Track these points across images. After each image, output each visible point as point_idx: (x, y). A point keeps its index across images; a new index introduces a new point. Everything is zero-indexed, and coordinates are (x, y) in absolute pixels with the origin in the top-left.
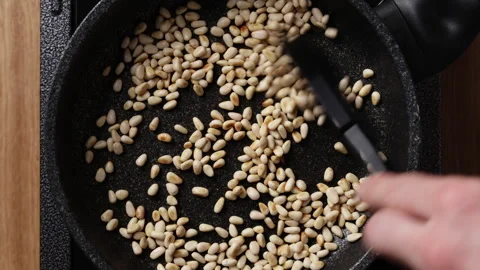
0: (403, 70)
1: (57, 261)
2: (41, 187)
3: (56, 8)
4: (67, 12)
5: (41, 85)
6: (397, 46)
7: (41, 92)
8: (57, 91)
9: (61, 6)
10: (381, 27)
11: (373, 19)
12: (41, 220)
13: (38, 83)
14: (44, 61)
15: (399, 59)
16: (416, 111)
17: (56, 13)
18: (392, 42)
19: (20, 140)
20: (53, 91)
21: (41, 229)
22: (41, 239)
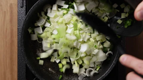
1: (22, 74)
2: (18, 54)
3: (22, 6)
4: (25, 7)
7: (18, 29)
9: (23, 5)
13: (17, 26)
14: (19, 20)
17: (22, 7)
19: (12, 42)
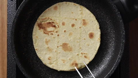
0: (121, 20)
1: (12, 76)
2: (7, 53)
5: (8, 22)
6: (119, 13)
7: (8, 24)
8: (15, 21)
10: (115, 6)
11: (112, 4)
12: (7, 64)
15: (120, 16)
16: (124, 32)
18: (118, 11)
20: (14, 21)
21: (7, 66)
22: (7, 69)
